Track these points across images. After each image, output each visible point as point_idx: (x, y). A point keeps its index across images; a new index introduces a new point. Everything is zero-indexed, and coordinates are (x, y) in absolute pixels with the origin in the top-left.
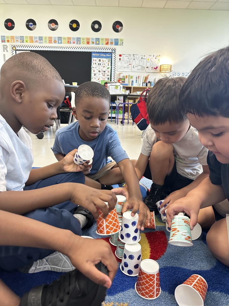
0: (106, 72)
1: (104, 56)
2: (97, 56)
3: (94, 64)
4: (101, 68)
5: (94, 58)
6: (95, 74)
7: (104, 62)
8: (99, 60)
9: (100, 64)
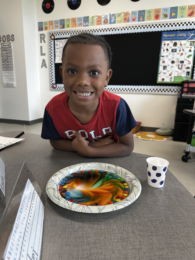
0: (185, 63)
1: (183, 36)
2: (171, 37)
3: (164, 50)
4: (176, 56)
5: (164, 41)
6: (164, 66)
7: (182, 46)
8: (173, 43)
9: (176, 49)
